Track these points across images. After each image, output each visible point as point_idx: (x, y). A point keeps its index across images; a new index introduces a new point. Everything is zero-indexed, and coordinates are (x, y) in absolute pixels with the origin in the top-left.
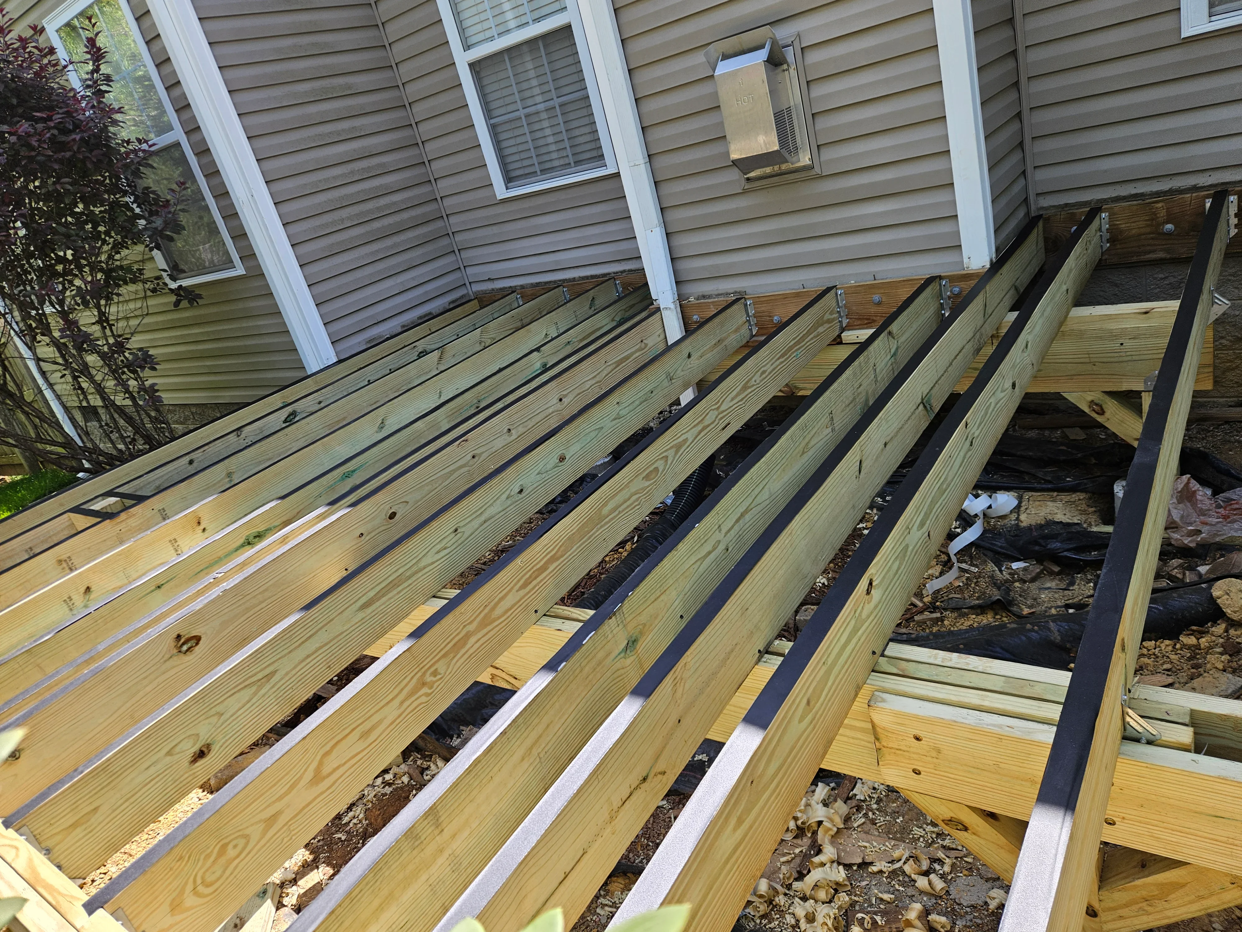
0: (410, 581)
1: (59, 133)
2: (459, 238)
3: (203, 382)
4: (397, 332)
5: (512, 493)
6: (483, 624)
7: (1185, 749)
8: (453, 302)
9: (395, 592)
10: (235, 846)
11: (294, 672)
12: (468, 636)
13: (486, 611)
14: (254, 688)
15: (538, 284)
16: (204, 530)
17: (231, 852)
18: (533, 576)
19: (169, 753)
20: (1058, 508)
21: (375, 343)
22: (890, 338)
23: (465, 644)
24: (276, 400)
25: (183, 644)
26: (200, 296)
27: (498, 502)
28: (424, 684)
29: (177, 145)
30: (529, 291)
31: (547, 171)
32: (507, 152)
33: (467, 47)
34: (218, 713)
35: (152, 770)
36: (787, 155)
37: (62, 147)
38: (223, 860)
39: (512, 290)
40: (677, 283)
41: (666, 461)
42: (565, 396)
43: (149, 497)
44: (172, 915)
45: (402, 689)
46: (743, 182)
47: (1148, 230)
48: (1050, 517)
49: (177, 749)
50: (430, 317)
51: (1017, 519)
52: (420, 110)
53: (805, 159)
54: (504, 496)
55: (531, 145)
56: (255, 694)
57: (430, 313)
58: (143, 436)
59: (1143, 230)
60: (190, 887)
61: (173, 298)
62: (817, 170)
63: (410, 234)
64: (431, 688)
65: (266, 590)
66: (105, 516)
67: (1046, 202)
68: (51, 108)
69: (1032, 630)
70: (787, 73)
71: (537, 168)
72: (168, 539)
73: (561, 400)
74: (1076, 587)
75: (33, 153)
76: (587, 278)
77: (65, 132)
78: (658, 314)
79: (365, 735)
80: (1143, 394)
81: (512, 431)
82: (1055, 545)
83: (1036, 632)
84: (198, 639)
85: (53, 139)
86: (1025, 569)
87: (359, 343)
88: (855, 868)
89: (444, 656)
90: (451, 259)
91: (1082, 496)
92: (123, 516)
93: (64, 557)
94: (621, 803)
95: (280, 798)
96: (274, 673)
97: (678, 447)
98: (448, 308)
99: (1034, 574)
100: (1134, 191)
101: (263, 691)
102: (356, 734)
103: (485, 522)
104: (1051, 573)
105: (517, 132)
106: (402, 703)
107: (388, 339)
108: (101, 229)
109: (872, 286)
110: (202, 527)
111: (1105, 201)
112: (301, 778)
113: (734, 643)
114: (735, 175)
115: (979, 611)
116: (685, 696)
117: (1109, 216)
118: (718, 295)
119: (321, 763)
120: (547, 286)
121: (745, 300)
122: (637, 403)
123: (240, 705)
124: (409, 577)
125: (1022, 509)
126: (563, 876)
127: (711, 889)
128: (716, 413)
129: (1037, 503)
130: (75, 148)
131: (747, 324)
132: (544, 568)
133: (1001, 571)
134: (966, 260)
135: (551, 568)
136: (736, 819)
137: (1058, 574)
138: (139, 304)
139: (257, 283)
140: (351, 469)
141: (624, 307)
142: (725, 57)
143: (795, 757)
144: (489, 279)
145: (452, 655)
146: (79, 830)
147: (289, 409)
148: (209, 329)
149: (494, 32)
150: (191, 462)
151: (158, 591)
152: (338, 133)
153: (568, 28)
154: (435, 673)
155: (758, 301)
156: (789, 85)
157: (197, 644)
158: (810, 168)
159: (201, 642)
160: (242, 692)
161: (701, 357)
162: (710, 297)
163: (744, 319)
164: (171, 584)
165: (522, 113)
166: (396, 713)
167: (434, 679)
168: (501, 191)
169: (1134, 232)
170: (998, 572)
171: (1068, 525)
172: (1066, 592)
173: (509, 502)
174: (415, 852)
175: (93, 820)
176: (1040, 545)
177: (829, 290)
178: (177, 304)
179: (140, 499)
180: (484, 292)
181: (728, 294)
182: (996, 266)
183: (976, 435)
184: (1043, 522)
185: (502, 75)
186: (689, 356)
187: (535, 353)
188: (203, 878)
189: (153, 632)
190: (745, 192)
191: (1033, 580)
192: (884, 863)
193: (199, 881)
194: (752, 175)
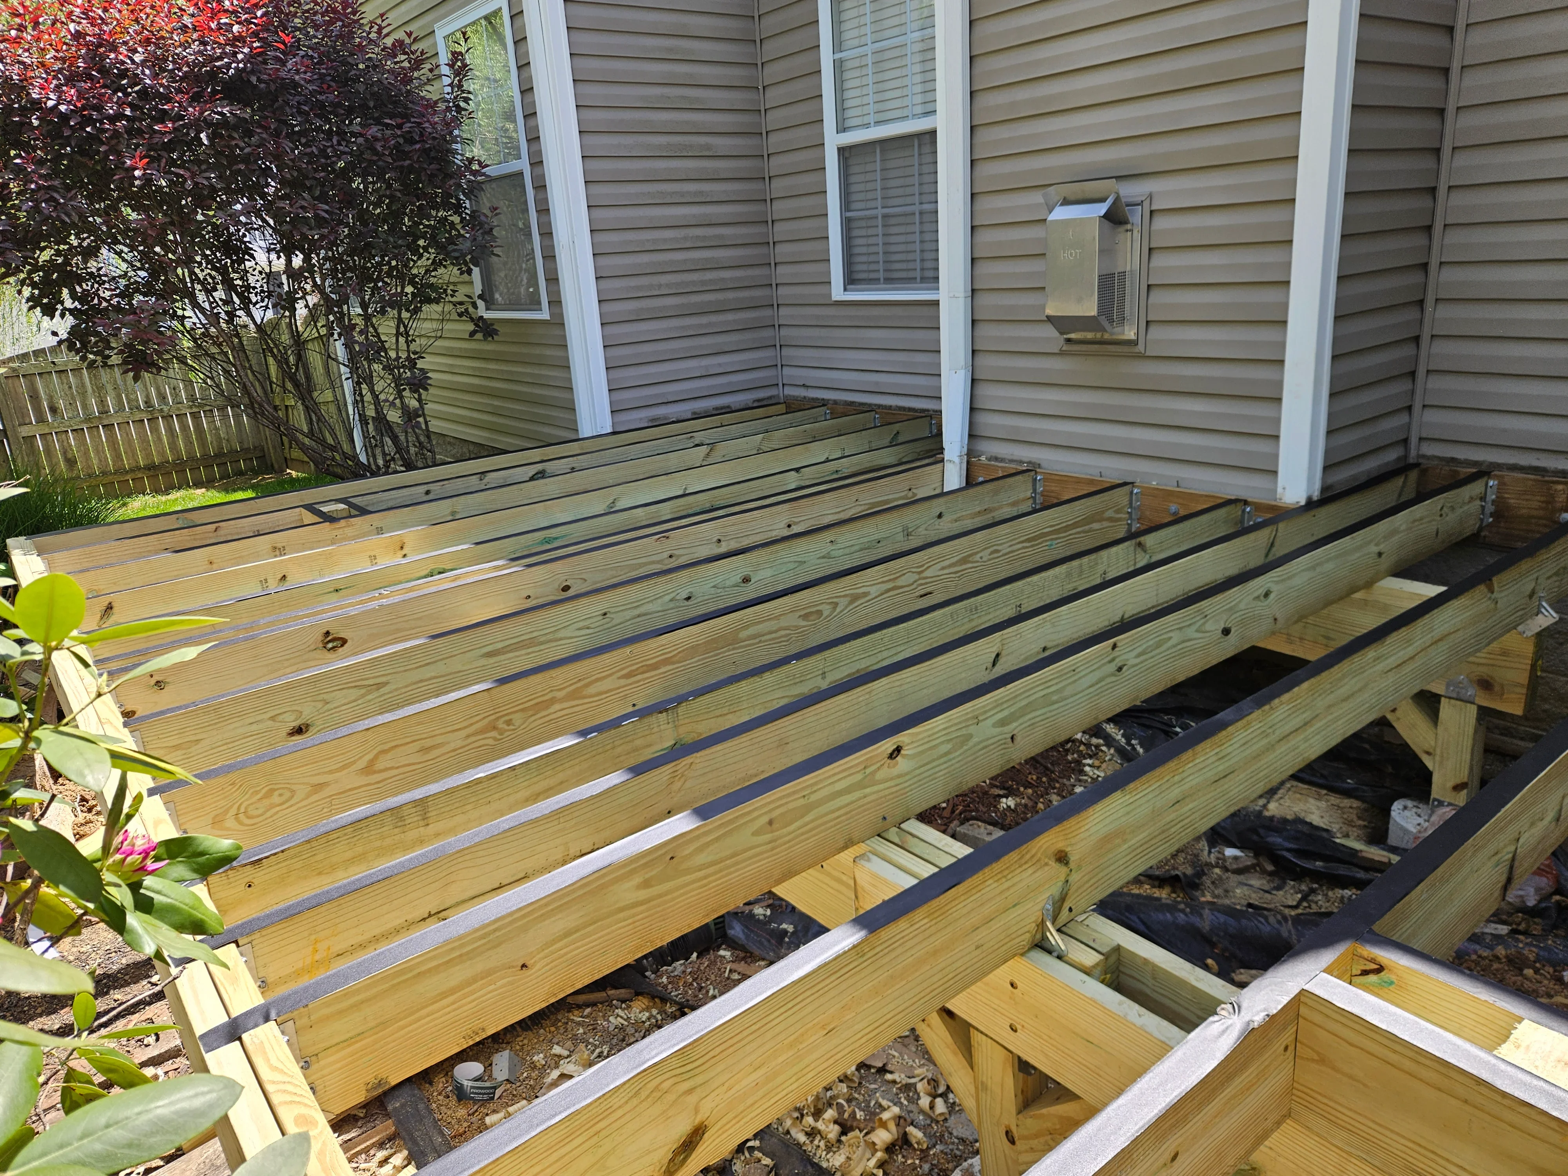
0: (542, 647)
1: (405, 142)
2: (784, 332)
3: (457, 415)
4: (686, 417)
5: (678, 597)
6: (571, 696)
7: (1087, 972)
8: (758, 400)
9: (523, 652)
10: (281, 795)
11: (403, 690)
12: (553, 701)
13: (579, 685)
14: (363, 691)
15: (852, 403)
16: (405, 556)
17: (276, 799)
18: (641, 670)
19: (272, 718)
20: (1318, 808)
21: (656, 423)
22: (1139, 550)
23: (547, 708)
24: (536, 455)
25: (329, 641)
26: (496, 332)
27: (659, 601)
28: (495, 728)
29: (520, 174)
30: (840, 408)
31: (891, 281)
32: (856, 250)
33: (842, 129)
34: (324, 700)
35: (254, 727)
36: (1106, 324)
37: (405, 155)
38: (266, 802)
39: (824, 403)
40: (971, 436)
41: (835, 608)
42: (796, 523)
43: (371, 512)
44: (213, 828)
45: (472, 724)
46: (1062, 342)
47: (1541, 513)
48: (1302, 815)
49: (281, 718)
50: (727, 410)
51: (1265, 806)
52: (779, 187)
53: (1130, 333)
54: (668, 598)
55: (880, 249)
56: (363, 696)
57: (728, 407)
58: (402, 458)
59: (1535, 513)
60: (233, 811)
61: (471, 327)
62: (1141, 348)
63: (730, 317)
64: (501, 734)
65: (420, 618)
66: (329, 518)
67: (1429, 450)
68: (406, 117)
69: (1183, 911)
70: (1129, 233)
71: (881, 275)
72: (369, 553)
73: (789, 526)
74: (1281, 893)
75: (375, 158)
76: (903, 409)
77: (411, 141)
78: (940, 465)
79: (425, 750)
80: (1443, 699)
81: (723, 543)
82: (1275, 839)
83: (1186, 915)
84: (344, 642)
85: (397, 146)
86: (1236, 858)
87: (641, 419)
88: (873, 1070)
89: (522, 710)
90: (769, 353)
91: (1356, 803)
92: (343, 523)
93: (279, 545)
94: (578, 854)
95: (331, 772)
96: (385, 684)
97: (855, 598)
98: (751, 405)
99: (1241, 866)
100: (1536, 463)
101: (370, 697)
102: (416, 746)
103: (639, 616)
104: (1264, 872)
105: (871, 232)
106: (468, 736)
107: (673, 422)
108: (421, 242)
109: (1170, 493)
110: (404, 552)
111: (1499, 466)
112: (354, 762)
113: (761, 769)
114: (1050, 332)
115: (1157, 883)
116: (683, 793)
117: (1499, 485)
118: (1011, 461)
119: (376, 757)
120: (861, 408)
121: (1036, 473)
122: (857, 548)
123: (346, 701)
124: (542, 643)
125: (1277, 797)
126: (497, 885)
127: (595, 923)
128: (917, 577)
129: (1298, 796)
130: (415, 158)
131: (1031, 501)
132: (655, 667)
133: (1210, 852)
134: (1279, 490)
135: (663, 670)
136: (641, 879)
137: (1271, 874)
138: (435, 325)
139: (557, 332)
140: (553, 536)
141: (918, 450)
142: (1066, 202)
143: (737, 863)
144: (804, 385)
145: (531, 713)
146: (179, 753)
147: (539, 467)
148: (505, 368)
149: (871, 119)
150: (428, 493)
151: (334, 594)
152: (682, 194)
153: (933, 133)
154: (509, 722)
155: (1050, 478)
156: (1129, 249)
157: (342, 646)
158: (1134, 343)
159: (346, 646)
160: (351, 691)
161: (956, 521)
162: (1002, 460)
163: (1029, 494)
164: (349, 591)
165: (880, 212)
166: (460, 743)
167: (506, 727)
168: (838, 292)
169: (1524, 511)
170: (1206, 853)
171: (1317, 828)
172: (1267, 895)
173: (672, 605)
174: (396, 831)
175: (193, 749)
176: (1258, 835)
177: (1125, 484)
178: (472, 334)
179: (363, 511)
180: (796, 398)
181: (1021, 462)
182: (1311, 505)
183: (1130, 663)
184: (1289, 817)
185: (869, 167)
186: (940, 516)
187: (793, 473)
188: (246, 808)
189: (308, 622)
190: (1062, 353)
191: (1239, 872)
192: (903, 1076)
193: (242, 810)
194: (1072, 336)
